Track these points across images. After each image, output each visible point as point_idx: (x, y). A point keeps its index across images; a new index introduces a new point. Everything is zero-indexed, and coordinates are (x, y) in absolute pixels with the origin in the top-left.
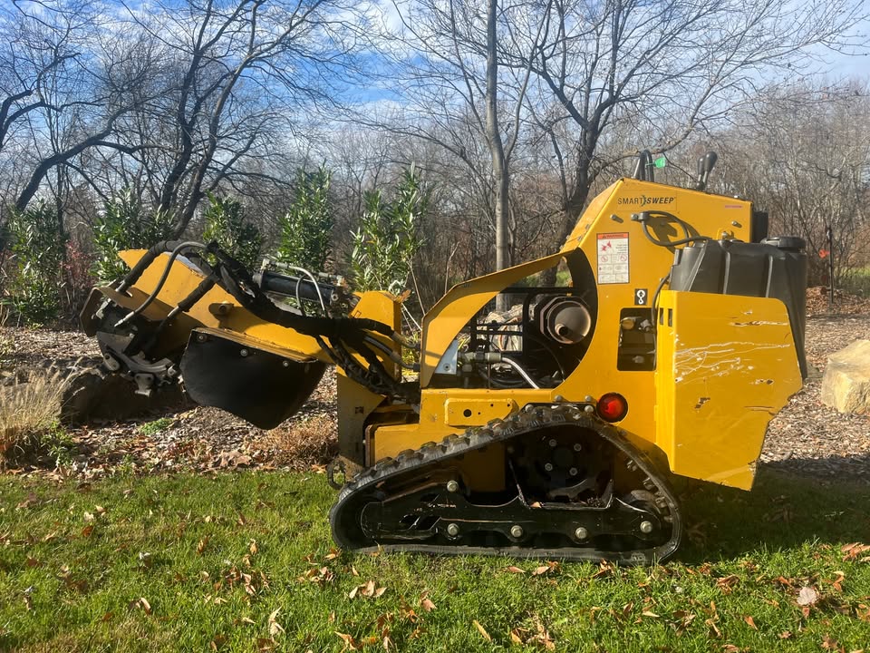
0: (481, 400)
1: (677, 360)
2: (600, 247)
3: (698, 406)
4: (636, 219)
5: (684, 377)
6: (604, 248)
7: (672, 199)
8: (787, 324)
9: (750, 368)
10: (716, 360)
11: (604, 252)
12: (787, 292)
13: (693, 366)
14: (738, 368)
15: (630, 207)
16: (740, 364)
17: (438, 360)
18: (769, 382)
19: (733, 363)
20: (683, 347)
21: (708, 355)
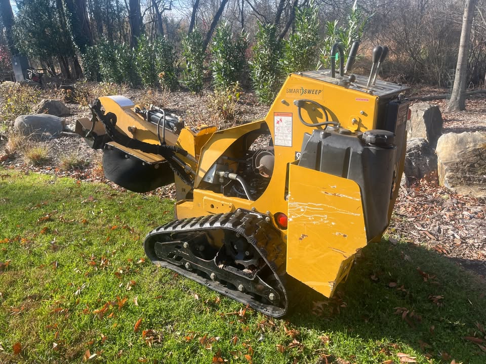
0: (219, 201)
2: (276, 121)
3: (301, 239)
5: (293, 219)
6: (278, 122)
7: (320, 91)
8: (359, 199)
9: (333, 224)
10: (312, 214)
11: (278, 125)
12: (361, 177)
13: (298, 213)
14: (326, 222)
15: (293, 95)
16: (327, 220)
17: (204, 174)
18: (345, 236)
19: (322, 218)
20: (293, 201)
21: (307, 208)
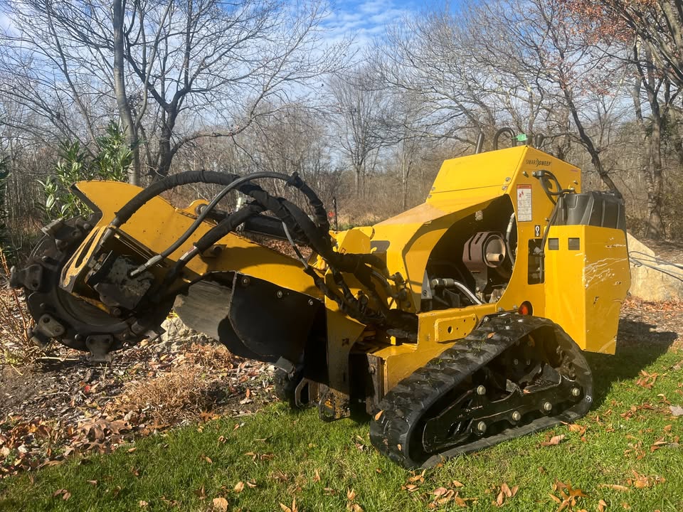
0: (457, 318)
1: (586, 272)
2: (518, 194)
3: (595, 303)
4: (536, 176)
5: (588, 284)
9: (613, 275)
10: (601, 271)
13: (592, 276)
14: (609, 275)
17: (421, 288)
18: (620, 283)
19: (607, 272)
20: (589, 263)
21: (597, 267)
